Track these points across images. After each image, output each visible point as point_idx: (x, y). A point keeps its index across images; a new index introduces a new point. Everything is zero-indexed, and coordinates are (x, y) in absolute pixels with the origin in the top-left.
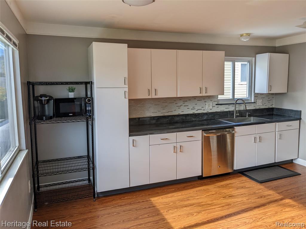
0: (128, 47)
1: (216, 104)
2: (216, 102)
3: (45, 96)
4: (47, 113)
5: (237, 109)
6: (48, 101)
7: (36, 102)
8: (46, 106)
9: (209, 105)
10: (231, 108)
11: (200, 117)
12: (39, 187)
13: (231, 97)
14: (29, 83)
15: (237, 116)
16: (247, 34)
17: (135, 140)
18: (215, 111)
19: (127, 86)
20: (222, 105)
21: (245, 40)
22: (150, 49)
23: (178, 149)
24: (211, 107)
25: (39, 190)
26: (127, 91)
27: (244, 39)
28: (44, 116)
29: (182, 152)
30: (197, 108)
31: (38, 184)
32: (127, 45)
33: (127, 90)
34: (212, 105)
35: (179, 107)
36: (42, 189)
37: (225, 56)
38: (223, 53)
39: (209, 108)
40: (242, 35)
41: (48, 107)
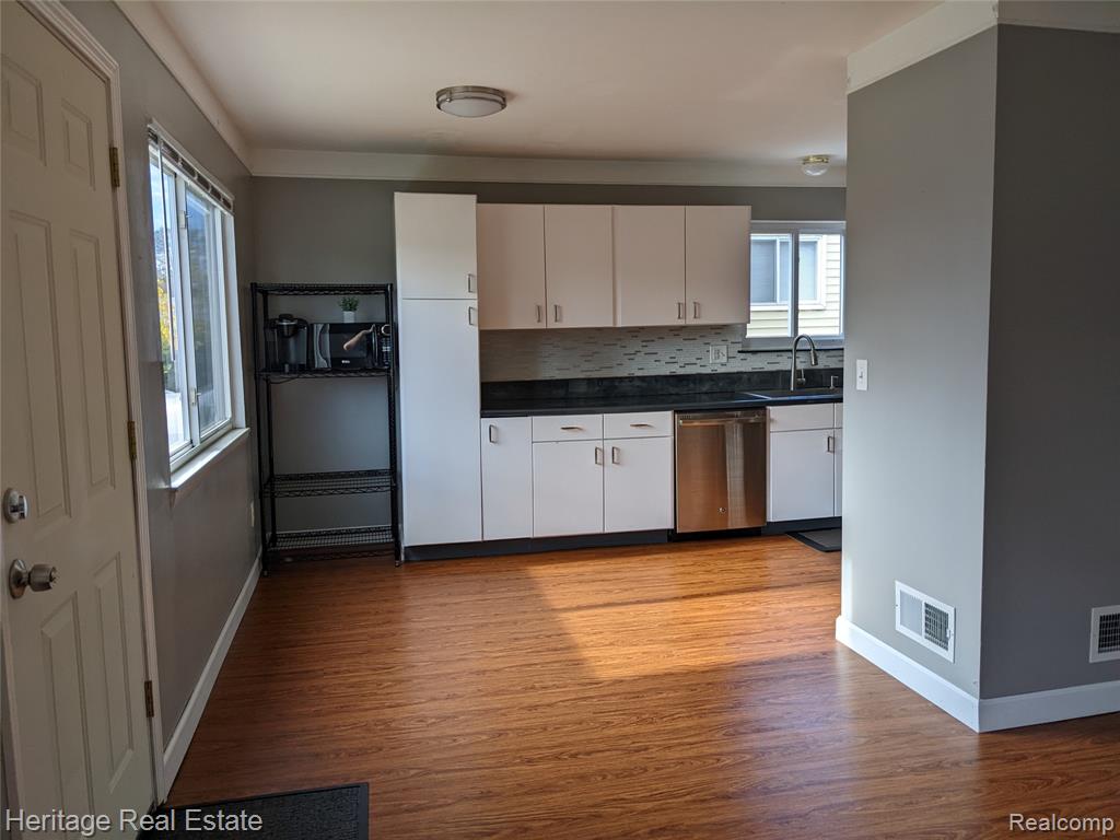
0: (478, 201)
1: (739, 352)
2: (740, 345)
3: (289, 317)
4: (293, 359)
5: (800, 366)
6: (296, 330)
7: (269, 332)
8: (292, 342)
9: (718, 352)
10: (784, 363)
11: (692, 385)
12: (274, 538)
13: (788, 333)
14: (254, 287)
15: (799, 386)
16: (818, 157)
17: (495, 428)
18: (735, 370)
19: (475, 296)
20: (759, 354)
21: (818, 174)
22: (541, 206)
23: (608, 456)
24: (724, 360)
25: (274, 546)
26: (476, 307)
27: (814, 170)
28: (286, 363)
29: (618, 464)
30: (682, 360)
31: (274, 530)
32: (474, 197)
33: (475, 304)
34: (725, 353)
35: (632, 357)
36: (282, 545)
37: (753, 219)
38: (746, 210)
39: (716, 360)
40: (806, 160)
41: (296, 342)
